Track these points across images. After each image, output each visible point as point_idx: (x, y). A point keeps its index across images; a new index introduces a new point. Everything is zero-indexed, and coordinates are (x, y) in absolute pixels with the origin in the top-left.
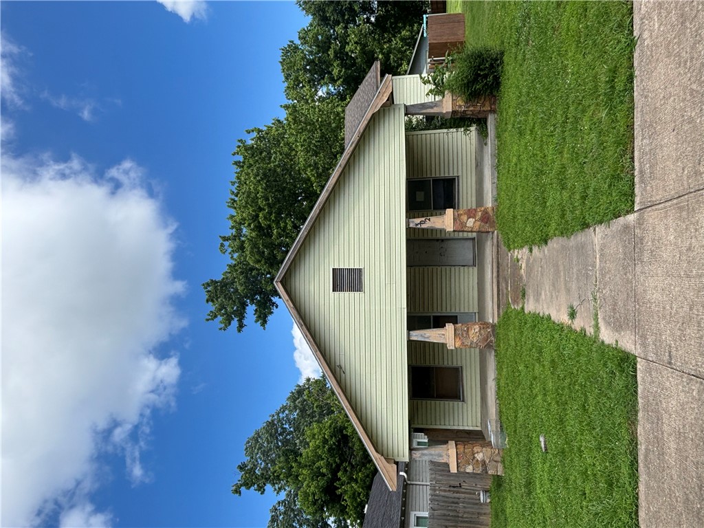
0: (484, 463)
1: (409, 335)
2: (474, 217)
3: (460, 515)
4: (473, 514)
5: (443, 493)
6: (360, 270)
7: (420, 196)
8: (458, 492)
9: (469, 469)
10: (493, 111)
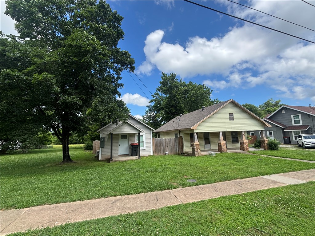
0: (197, 151)
1: (221, 132)
2: (247, 146)
3: (160, 147)
4: (161, 151)
5: (165, 142)
6: (233, 120)
7: (234, 134)
8: (166, 146)
9: (195, 148)
10: (265, 149)
